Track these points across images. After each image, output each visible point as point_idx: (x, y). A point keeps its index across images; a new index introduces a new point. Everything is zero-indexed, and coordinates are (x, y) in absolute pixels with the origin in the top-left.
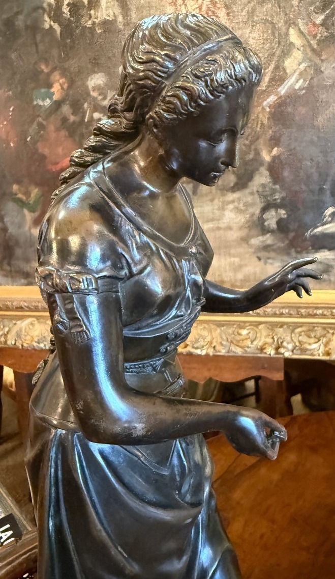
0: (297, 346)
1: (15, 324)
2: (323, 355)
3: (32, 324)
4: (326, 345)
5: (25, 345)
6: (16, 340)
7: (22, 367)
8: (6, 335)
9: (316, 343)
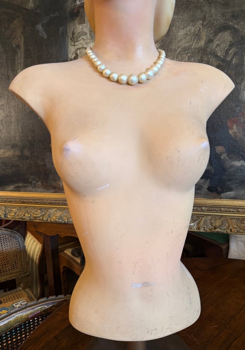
1: (48, 211)
2: (196, 229)
3: (56, 211)
4: (198, 224)
5: (52, 220)
6: (48, 218)
7: (50, 233)
8: (43, 216)
9: (193, 223)
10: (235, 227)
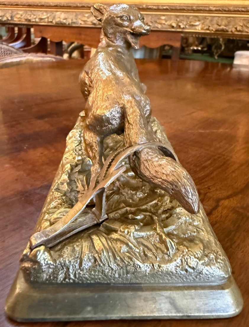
0: (188, 23)
1: (53, 13)
3: (61, 14)
4: (203, 24)
6: (53, 20)
10: (241, 25)
